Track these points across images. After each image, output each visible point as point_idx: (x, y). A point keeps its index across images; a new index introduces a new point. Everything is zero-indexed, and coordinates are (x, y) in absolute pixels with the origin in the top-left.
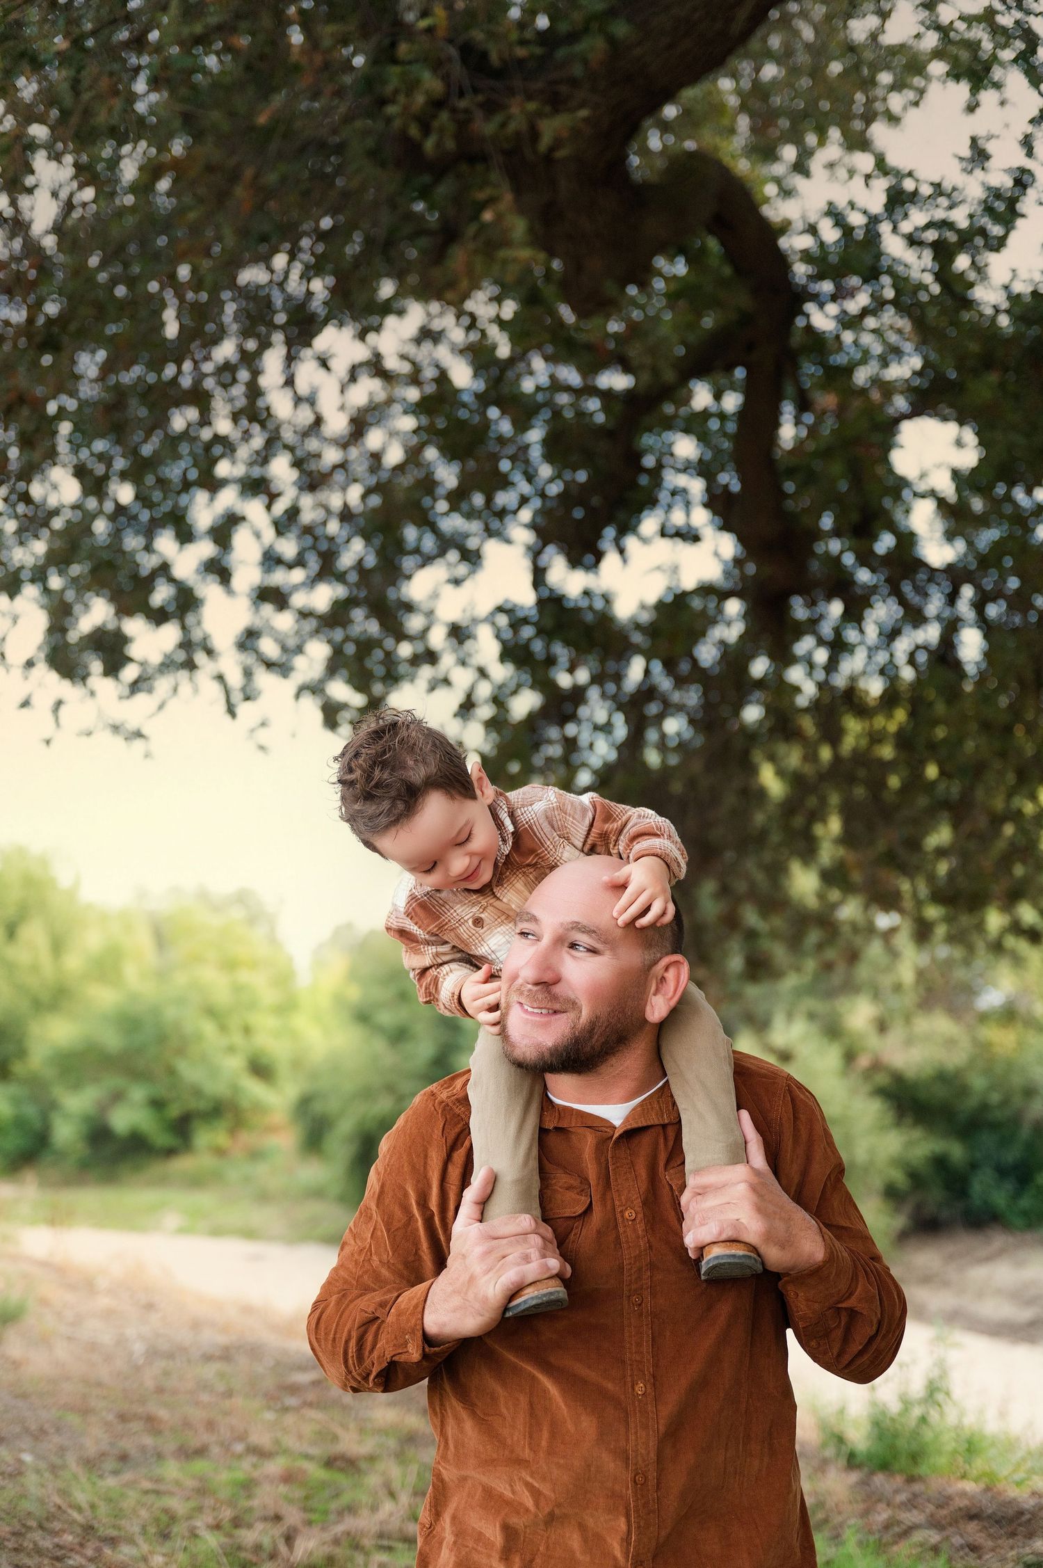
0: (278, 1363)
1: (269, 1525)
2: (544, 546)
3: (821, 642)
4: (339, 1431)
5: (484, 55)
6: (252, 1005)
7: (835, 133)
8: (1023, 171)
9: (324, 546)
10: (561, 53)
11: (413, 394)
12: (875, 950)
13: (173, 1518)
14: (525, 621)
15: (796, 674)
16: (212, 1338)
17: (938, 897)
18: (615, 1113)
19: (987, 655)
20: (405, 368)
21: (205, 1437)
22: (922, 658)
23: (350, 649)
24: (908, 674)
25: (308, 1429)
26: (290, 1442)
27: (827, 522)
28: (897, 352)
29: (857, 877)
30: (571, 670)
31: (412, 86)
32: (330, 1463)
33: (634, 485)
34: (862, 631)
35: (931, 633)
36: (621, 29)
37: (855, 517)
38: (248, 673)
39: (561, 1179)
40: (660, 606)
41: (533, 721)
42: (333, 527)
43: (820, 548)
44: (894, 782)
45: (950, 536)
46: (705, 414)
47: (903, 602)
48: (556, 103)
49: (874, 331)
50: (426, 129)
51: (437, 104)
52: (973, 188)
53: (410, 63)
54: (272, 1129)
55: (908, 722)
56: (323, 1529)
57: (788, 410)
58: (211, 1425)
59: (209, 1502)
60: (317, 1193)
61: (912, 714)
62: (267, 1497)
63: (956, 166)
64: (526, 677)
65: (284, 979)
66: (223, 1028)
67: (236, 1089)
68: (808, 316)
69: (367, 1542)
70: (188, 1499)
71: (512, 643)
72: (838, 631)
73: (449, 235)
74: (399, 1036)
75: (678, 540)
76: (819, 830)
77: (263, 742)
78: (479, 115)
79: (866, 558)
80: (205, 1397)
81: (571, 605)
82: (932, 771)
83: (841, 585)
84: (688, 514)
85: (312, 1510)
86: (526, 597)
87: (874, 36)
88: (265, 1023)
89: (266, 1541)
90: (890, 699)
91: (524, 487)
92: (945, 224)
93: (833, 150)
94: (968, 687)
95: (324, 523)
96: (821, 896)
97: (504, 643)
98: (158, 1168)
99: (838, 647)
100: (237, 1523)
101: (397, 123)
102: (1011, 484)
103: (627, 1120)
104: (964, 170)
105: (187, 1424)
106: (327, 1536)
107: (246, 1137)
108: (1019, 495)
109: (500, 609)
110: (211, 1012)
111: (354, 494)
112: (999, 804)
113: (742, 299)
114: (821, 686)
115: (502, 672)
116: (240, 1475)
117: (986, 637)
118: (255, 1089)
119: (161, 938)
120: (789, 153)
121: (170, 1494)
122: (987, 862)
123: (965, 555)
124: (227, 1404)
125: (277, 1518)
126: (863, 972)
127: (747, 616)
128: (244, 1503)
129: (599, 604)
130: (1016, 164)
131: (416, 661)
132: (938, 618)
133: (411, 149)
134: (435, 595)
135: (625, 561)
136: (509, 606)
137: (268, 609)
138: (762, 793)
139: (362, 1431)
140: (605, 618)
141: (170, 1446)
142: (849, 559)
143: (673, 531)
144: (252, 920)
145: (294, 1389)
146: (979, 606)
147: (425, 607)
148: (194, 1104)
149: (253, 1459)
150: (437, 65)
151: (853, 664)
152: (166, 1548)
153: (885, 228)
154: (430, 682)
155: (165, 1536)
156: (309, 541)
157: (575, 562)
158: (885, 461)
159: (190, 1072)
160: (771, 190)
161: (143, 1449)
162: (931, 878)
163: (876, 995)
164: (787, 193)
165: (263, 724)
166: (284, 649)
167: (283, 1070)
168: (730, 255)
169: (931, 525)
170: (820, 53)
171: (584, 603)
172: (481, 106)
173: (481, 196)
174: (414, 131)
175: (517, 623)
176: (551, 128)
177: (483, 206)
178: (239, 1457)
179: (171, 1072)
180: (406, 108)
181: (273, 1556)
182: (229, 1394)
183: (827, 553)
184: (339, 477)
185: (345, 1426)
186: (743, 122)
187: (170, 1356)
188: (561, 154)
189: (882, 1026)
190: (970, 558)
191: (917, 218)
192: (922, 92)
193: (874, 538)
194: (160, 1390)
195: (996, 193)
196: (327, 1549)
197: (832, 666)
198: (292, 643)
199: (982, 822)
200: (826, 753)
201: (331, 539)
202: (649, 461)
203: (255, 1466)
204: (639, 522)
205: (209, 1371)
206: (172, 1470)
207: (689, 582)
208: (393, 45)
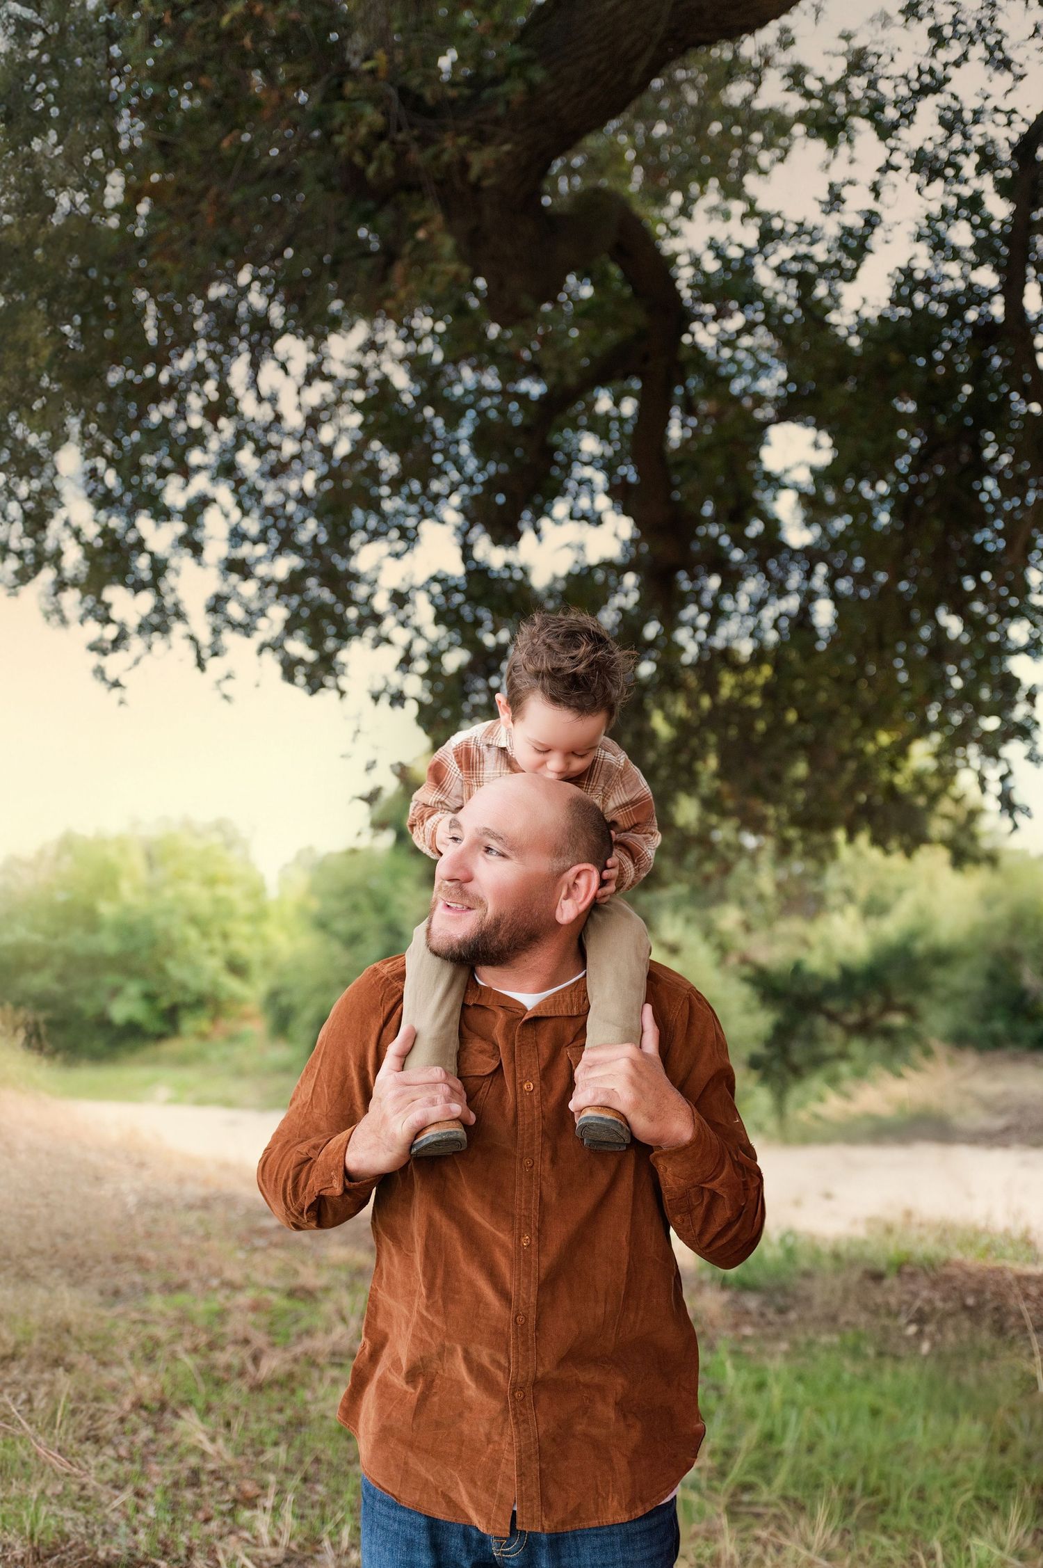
0: (248, 1211)
1: (238, 1348)
2: (471, 527)
3: (702, 610)
4: (301, 1268)
5: (420, 98)
6: (230, 914)
7: (714, 183)
8: (872, 213)
9: (282, 524)
10: (487, 94)
11: (359, 396)
12: (742, 867)
13: (157, 1343)
14: (456, 589)
15: (682, 636)
16: (194, 1191)
17: (796, 821)
18: (529, 1000)
19: (838, 621)
20: (353, 374)
21: (185, 1274)
22: (784, 623)
23: (305, 613)
24: (772, 637)
25: (273, 1266)
26: (258, 1277)
27: (708, 509)
28: (765, 367)
29: (730, 804)
30: (494, 632)
31: (355, 120)
32: (291, 1294)
33: (547, 475)
34: (736, 601)
35: (792, 603)
36: (538, 74)
37: (731, 503)
38: (216, 632)
39: (476, 1044)
40: (569, 576)
41: (462, 674)
42: (291, 507)
43: (701, 531)
44: (761, 726)
45: (808, 522)
46: (607, 417)
47: (769, 577)
48: (481, 138)
49: (748, 350)
50: (369, 159)
51: (379, 136)
52: (831, 227)
53: (355, 100)
54: (246, 1017)
55: (773, 676)
56: (285, 1349)
57: (676, 412)
58: (191, 1264)
59: (188, 1329)
60: (286, 1069)
61: (777, 669)
62: (237, 1324)
63: (817, 208)
64: (455, 637)
65: (256, 892)
66: (205, 934)
67: (215, 984)
68: (693, 335)
69: (321, 1360)
70: (171, 1326)
71: (445, 607)
72: (716, 599)
73: (390, 255)
74: (353, 940)
75: (584, 523)
76: (699, 766)
77: (227, 692)
78: (414, 147)
79: (739, 540)
80: (186, 1240)
81: (495, 575)
82: (792, 716)
83: (718, 563)
84: (592, 501)
85: (276, 1334)
86: (455, 568)
87: (747, 102)
88: (241, 929)
89: (236, 1362)
90: (759, 656)
91: (455, 475)
92: (807, 258)
93: (712, 197)
94: (821, 646)
95: (284, 506)
96: (701, 820)
97: (437, 607)
98: (151, 1050)
99: (717, 614)
100: (212, 1346)
101: (344, 151)
102: (859, 479)
103: (538, 1007)
104: (823, 212)
105: (171, 1263)
106: (288, 1356)
107: (226, 1024)
108: (865, 488)
109: (434, 579)
110: (194, 920)
111: (309, 482)
112: (846, 746)
113: (638, 317)
114: (701, 646)
115: (435, 632)
116: (215, 1306)
117: (836, 607)
118: (233, 985)
119: (151, 860)
120: (676, 198)
121: (156, 1323)
122: (835, 792)
123: (821, 538)
124: (205, 1245)
125: (246, 1342)
126: (731, 884)
127: (640, 587)
128: (218, 1329)
129: (518, 575)
130: (866, 207)
131: (362, 623)
132: (798, 590)
133: (356, 174)
134: (379, 568)
135: (540, 540)
136: (441, 576)
137: (234, 578)
138: (653, 734)
139: (318, 1266)
140: (523, 587)
141: (155, 1282)
142: (725, 541)
143: (579, 515)
144: (229, 845)
145: (262, 1232)
146: (831, 581)
147: (371, 577)
148: (179, 997)
149: (226, 1292)
150: (378, 101)
151: (728, 629)
152: (151, 1369)
153: (758, 260)
154: (374, 640)
155: (150, 1359)
156: (270, 520)
157: (497, 541)
158: (757, 458)
159: (176, 971)
160: (661, 229)
161: (133, 1285)
162: (790, 805)
163: (743, 903)
164: (675, 233)
165: (229, 677)
166: (249, 612)
167: (256, 970)
168: (628, 279)
169: (793, 513)
170: (703, 115)
171: (506, 575)
172: (417, 139)
173: (416, 217)
174: (358, 159)
175: (449, 589)
176: (480, 160)
177: (416, 226)
178: (215, 1290)
179: (161, 969)
180: (351, 138)
181: (242, 1373)
182: (207, 1237)
183: (707, 535)
184: (296, 465)
185: (304, 1263)
186: (638, 174)
187: (158, 1206)
188: (486, 183)
189: (748, 927)
190: (824, 541)
191: (784, 252)
192: (786, 150)
193: (747, 524)
194: (149, 1235)
195: (848, 231)
196: (287, 1367)
197: (711, 630)
198: (255, 606)
199: (831, 760)
200: (706, 702)
201: (289, 519)
202: (559, 457)
203: (227, 1298)
204: (552, 507)
205: (192, 1218)
206: (157, 1303)
207: (593, 558)
208: (340, 85)
